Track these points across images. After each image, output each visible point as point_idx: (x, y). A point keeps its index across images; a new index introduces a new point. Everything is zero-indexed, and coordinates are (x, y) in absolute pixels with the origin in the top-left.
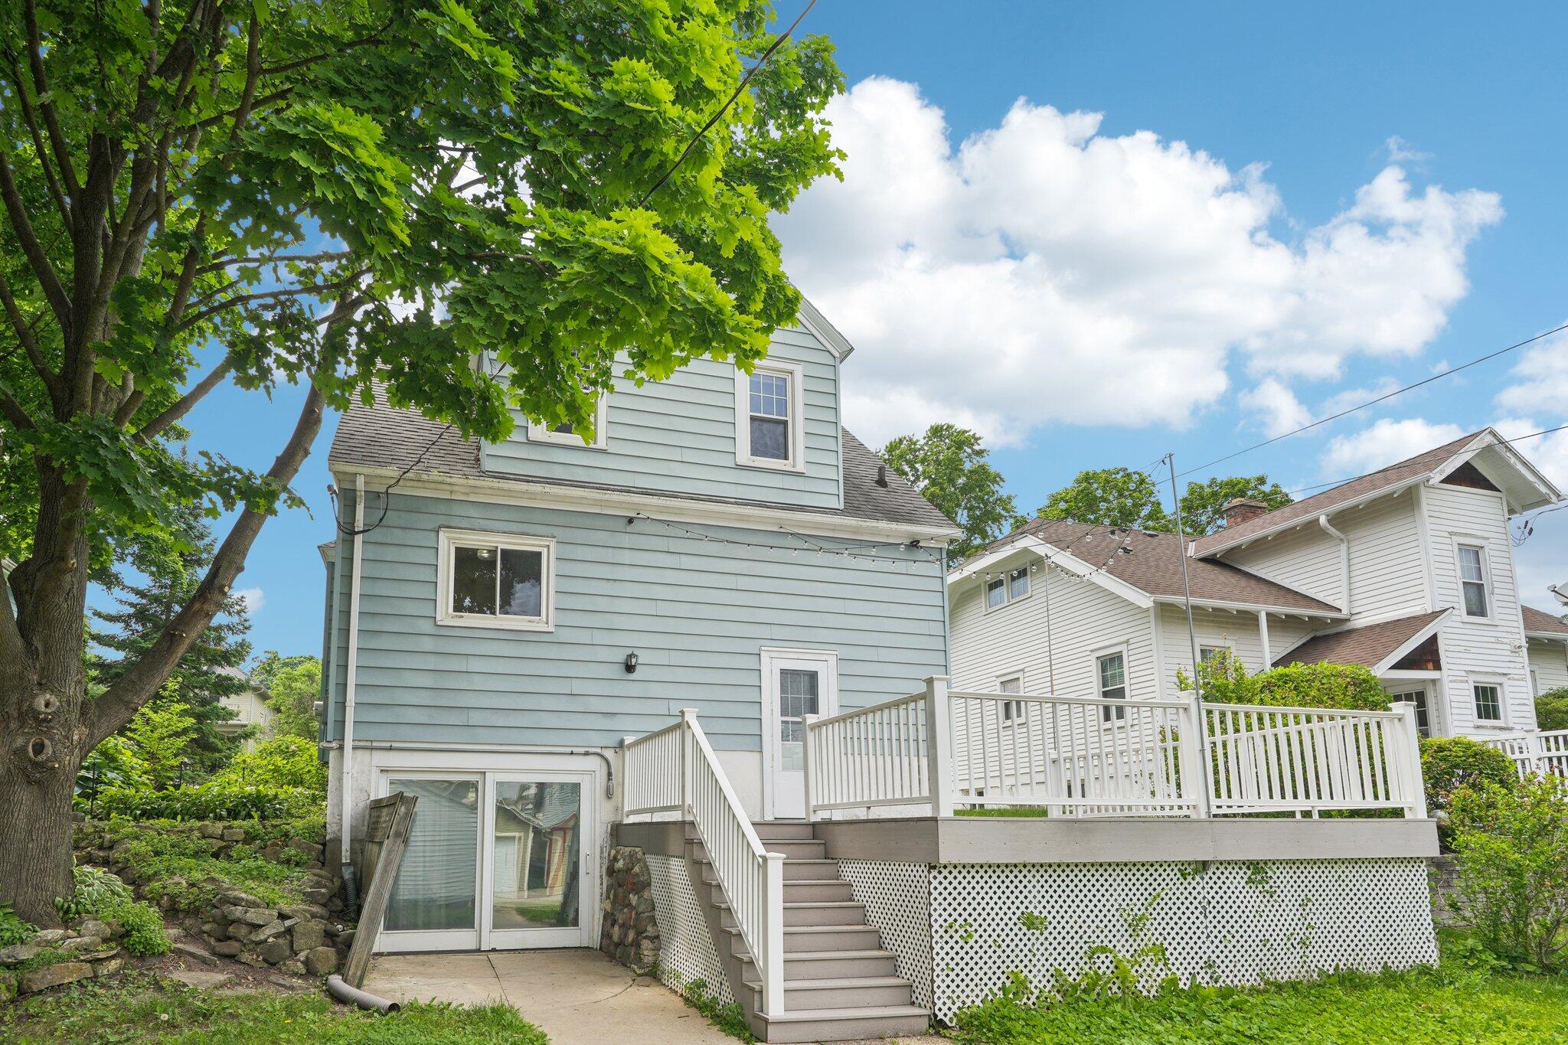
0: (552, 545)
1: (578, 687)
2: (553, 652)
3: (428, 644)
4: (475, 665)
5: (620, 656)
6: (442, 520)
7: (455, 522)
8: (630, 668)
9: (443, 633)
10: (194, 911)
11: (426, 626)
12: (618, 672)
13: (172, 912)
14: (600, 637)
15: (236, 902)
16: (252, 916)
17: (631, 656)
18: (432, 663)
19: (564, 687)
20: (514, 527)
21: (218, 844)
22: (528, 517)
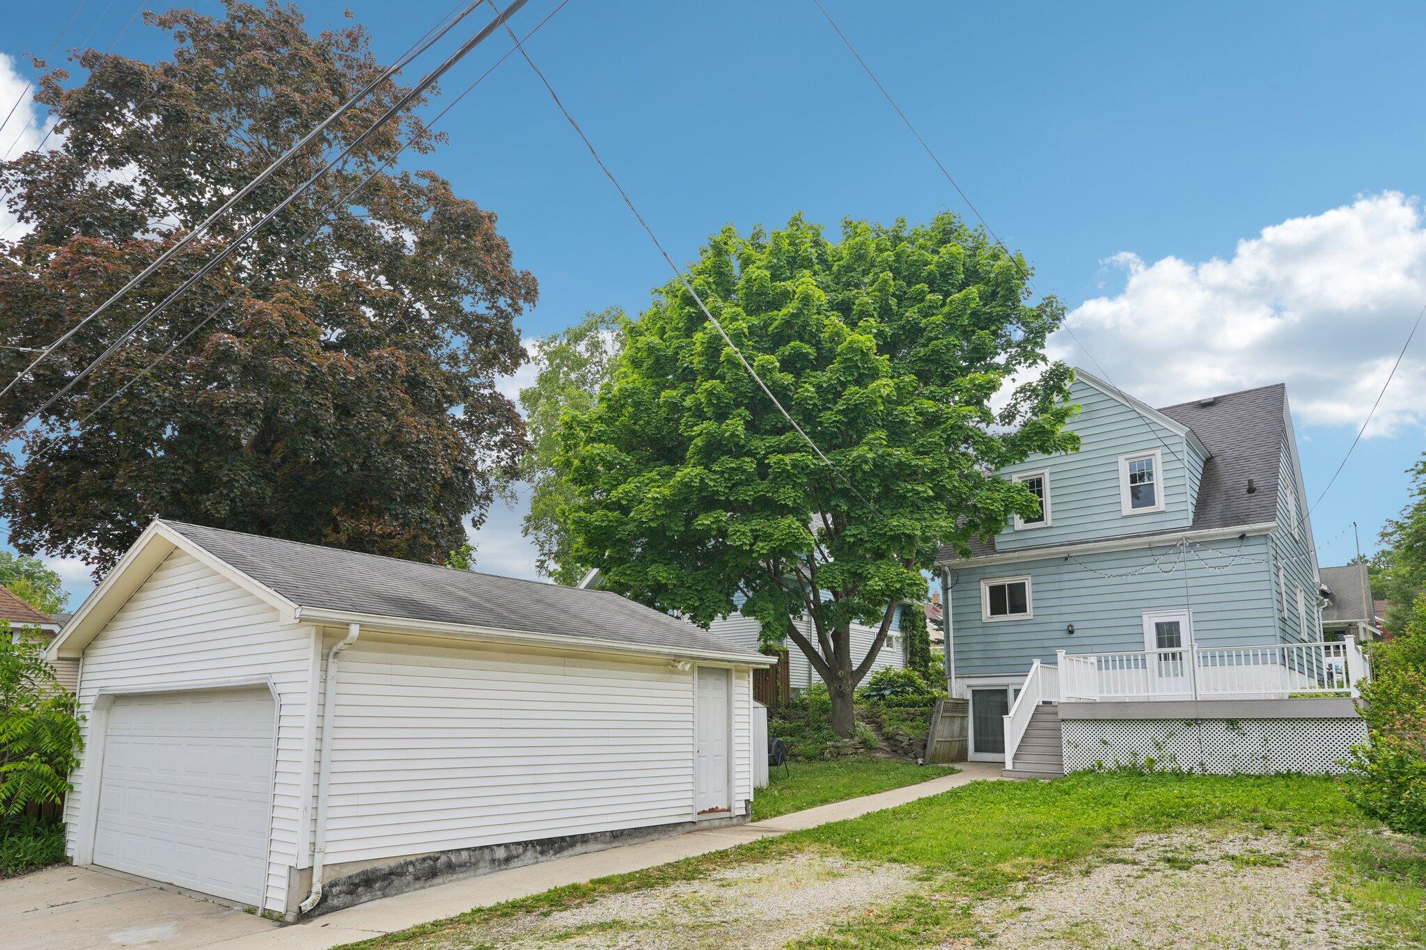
0: (1030, 578)
1: (1046, 644)
2: (1034, 628)
3: (980, 631)
4: (1000, 638)
5: (1065, 626)
6: (981, 576)
7: (987, 576)
8: (1071, 632)
9: (986, 626)
10: (892, 738)
11: (978, 624)
12: (1065, 634)
13: (888, 738)
14: (1055, 618)
15: (898, 734)
16: (900, 738)
17: (1070, 626)
18: (982, 639)
19: (1039, 644)
20: (1011, 573)
21: (911, 716)
22: (1018, 567)
